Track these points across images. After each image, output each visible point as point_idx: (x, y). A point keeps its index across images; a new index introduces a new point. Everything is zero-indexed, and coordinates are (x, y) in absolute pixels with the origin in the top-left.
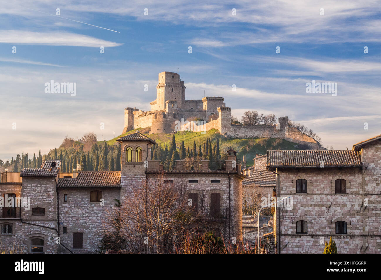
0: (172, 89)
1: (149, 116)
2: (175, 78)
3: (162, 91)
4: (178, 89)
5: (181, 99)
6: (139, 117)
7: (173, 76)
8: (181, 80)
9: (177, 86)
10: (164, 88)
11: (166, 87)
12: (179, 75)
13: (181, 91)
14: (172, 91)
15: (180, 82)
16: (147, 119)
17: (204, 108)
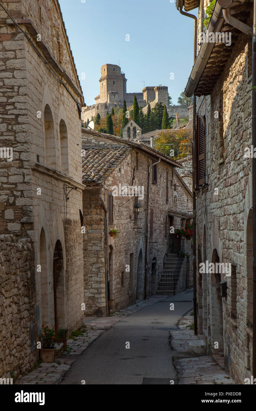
0: (114, 82)
1: (93, 110)
2: (116, 70)
3: (104, 84)
4: (120, 82)
5: (122, 92)
6: (84, 111)
7: (114, 68)
8: (122, 73)
9: (118, 79)
10: (106, 81)
11: (107, 79)
12: (120, 68)
13: (122, 83)
14: (114, 84)
15: (122, 74)
16: (91, 113)
17: (144, 99)
